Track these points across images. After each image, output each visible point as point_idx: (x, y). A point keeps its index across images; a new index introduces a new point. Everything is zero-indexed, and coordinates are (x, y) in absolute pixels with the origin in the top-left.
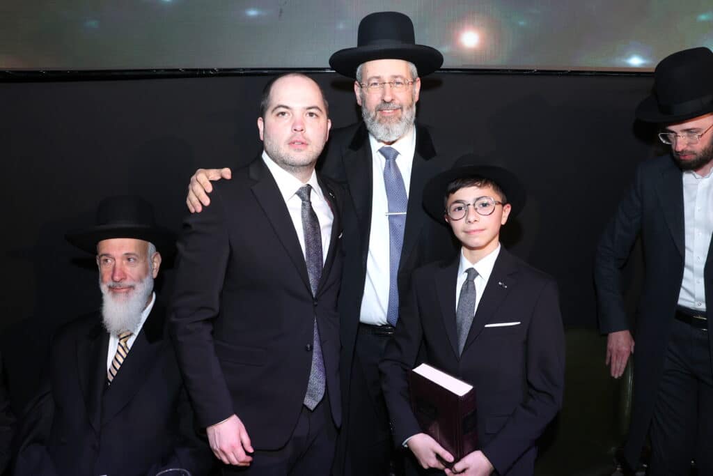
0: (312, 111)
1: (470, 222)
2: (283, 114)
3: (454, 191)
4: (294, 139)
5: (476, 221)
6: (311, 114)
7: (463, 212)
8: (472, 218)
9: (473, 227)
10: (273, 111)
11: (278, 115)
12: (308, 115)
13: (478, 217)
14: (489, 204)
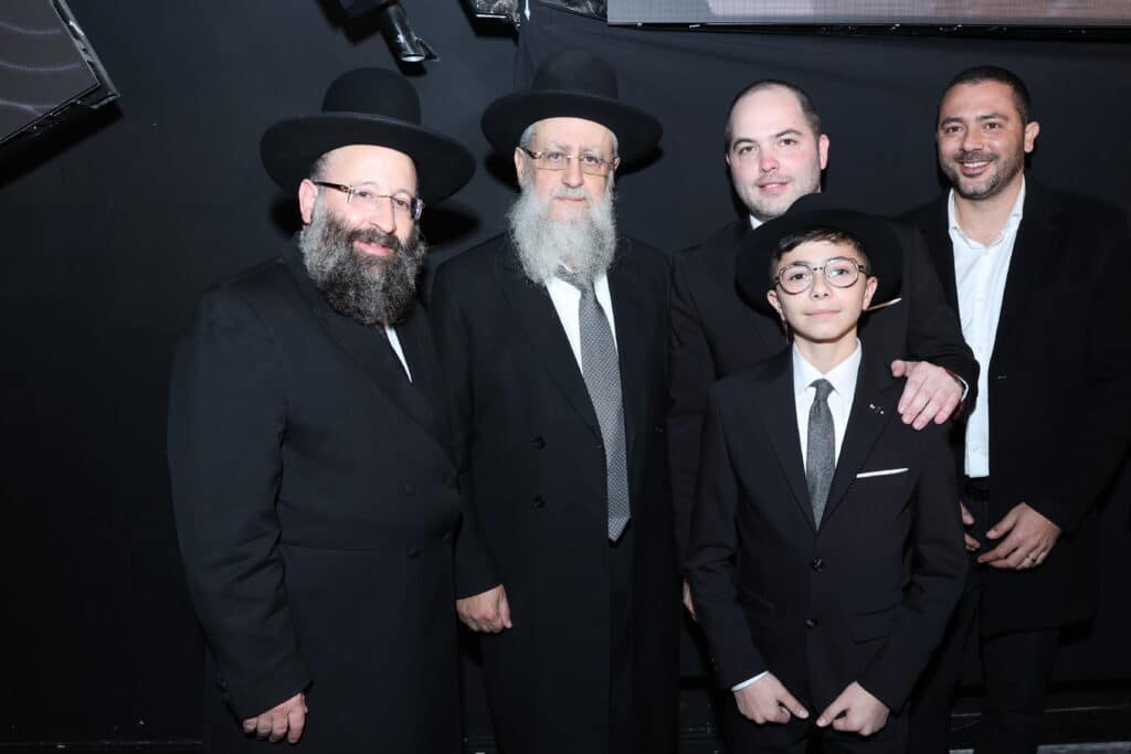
0: (786, 137)
1: (816, 296)
2: (749, 149)
3: (790, 248)
4: (764, 181)
5: (826, 295)
6: (788, 142)
7: (805, 282)
8: (821, 290)
9: (822, 304)
10: (735, 148)
11: (741, 152)
12: (783, 144)
13: (831, 290)
14: (847, 272)
